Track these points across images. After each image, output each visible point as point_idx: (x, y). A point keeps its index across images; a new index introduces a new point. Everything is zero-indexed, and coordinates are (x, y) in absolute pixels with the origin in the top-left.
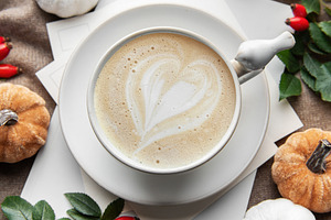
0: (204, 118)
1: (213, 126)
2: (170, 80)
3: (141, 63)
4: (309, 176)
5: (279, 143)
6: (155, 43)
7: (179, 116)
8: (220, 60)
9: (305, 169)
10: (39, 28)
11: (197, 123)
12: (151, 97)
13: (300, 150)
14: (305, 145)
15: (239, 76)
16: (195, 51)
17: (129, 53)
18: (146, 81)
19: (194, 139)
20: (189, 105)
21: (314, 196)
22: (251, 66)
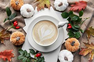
0: (52, 36)
1: (54, 38)
2: (46, 29)
3: (41, 26)
4: (71, 46)
5: (66, 40)
6: (43, 22)
7: (48, 36)
9: (70, 45)
10: (23, 20)
12: (42, 32)
13: (69, 42)
14: (70, 41)
15: (58, 28)
16: (50, 24)
17: (39, 24)
18: (42, 30)
19: (50, 40)
20: (49, 34)
21: (72, 50)
22: (60, 26)
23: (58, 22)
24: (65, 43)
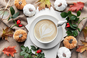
1: (53, 36)
2: (47, 28)
3: (42, 25)
4: (69, 44)
5: (64, 38)
6: (45, 21)
7: (47, 34)
8: (55, 25)
10: (25, 19)
11: (50, 36)
12: (43, 30)
13: (68, 40)
15: (58, 27)
16: (51, 23)
17: (40, 23)
18: (42, 28)
19: (49, 38)
20: (49, 32)
21: (70, 47)
22: (60, 25)
23: (58, 21)
24: (63, 40)
